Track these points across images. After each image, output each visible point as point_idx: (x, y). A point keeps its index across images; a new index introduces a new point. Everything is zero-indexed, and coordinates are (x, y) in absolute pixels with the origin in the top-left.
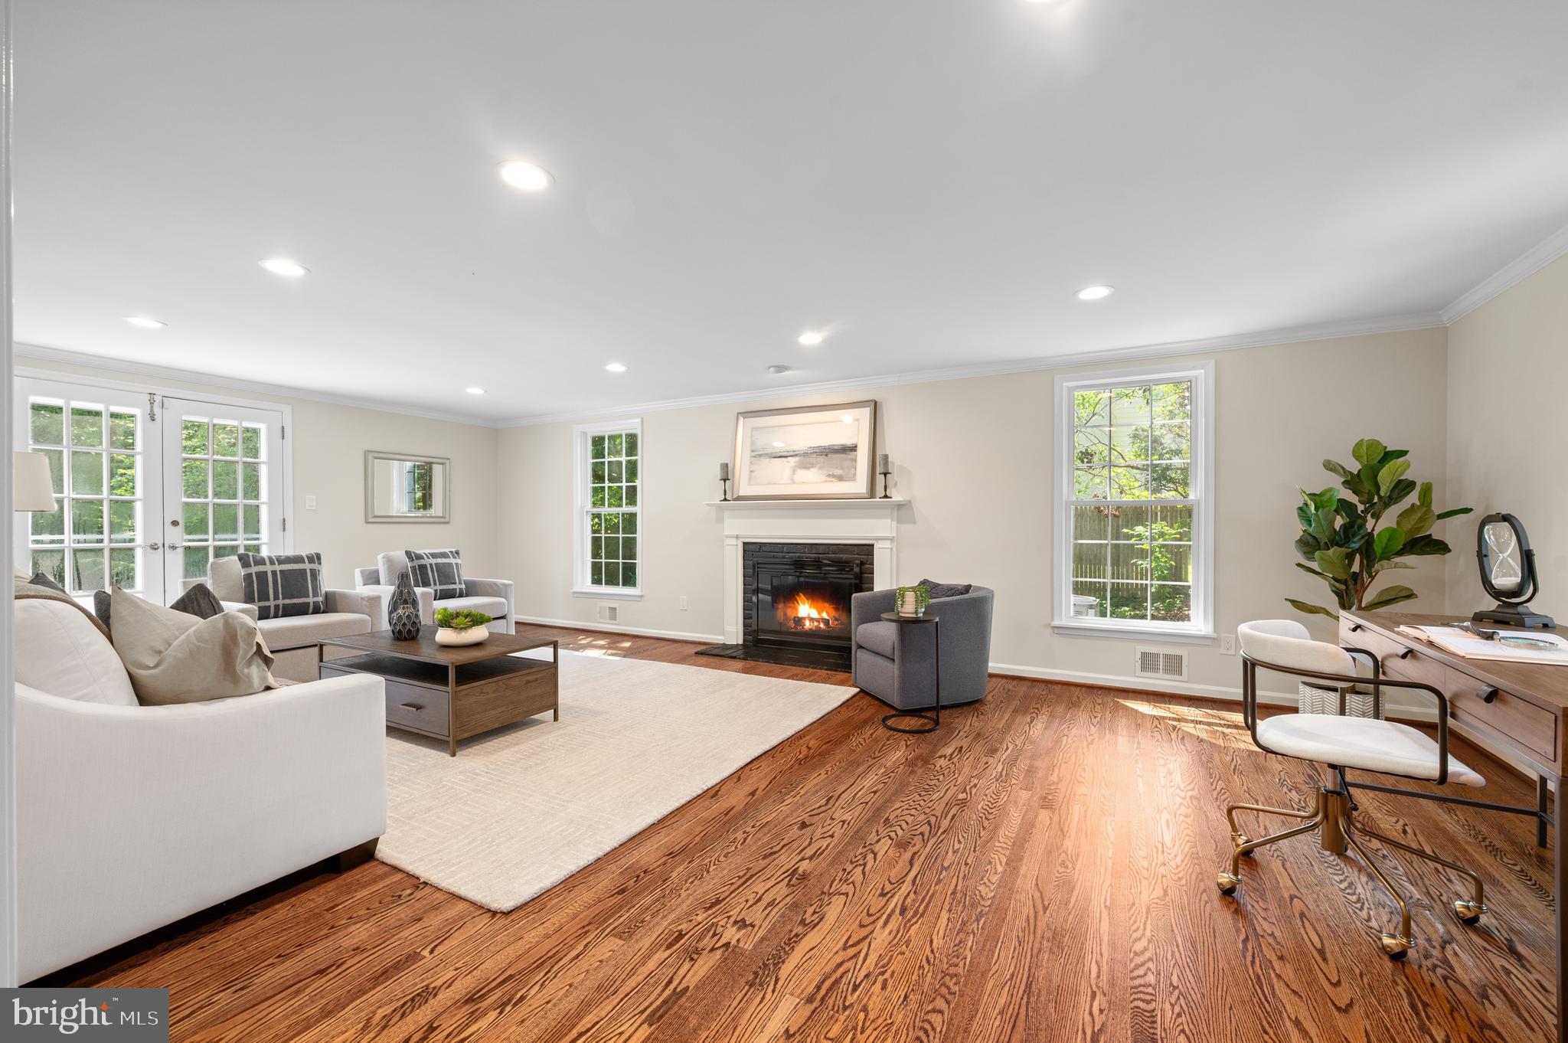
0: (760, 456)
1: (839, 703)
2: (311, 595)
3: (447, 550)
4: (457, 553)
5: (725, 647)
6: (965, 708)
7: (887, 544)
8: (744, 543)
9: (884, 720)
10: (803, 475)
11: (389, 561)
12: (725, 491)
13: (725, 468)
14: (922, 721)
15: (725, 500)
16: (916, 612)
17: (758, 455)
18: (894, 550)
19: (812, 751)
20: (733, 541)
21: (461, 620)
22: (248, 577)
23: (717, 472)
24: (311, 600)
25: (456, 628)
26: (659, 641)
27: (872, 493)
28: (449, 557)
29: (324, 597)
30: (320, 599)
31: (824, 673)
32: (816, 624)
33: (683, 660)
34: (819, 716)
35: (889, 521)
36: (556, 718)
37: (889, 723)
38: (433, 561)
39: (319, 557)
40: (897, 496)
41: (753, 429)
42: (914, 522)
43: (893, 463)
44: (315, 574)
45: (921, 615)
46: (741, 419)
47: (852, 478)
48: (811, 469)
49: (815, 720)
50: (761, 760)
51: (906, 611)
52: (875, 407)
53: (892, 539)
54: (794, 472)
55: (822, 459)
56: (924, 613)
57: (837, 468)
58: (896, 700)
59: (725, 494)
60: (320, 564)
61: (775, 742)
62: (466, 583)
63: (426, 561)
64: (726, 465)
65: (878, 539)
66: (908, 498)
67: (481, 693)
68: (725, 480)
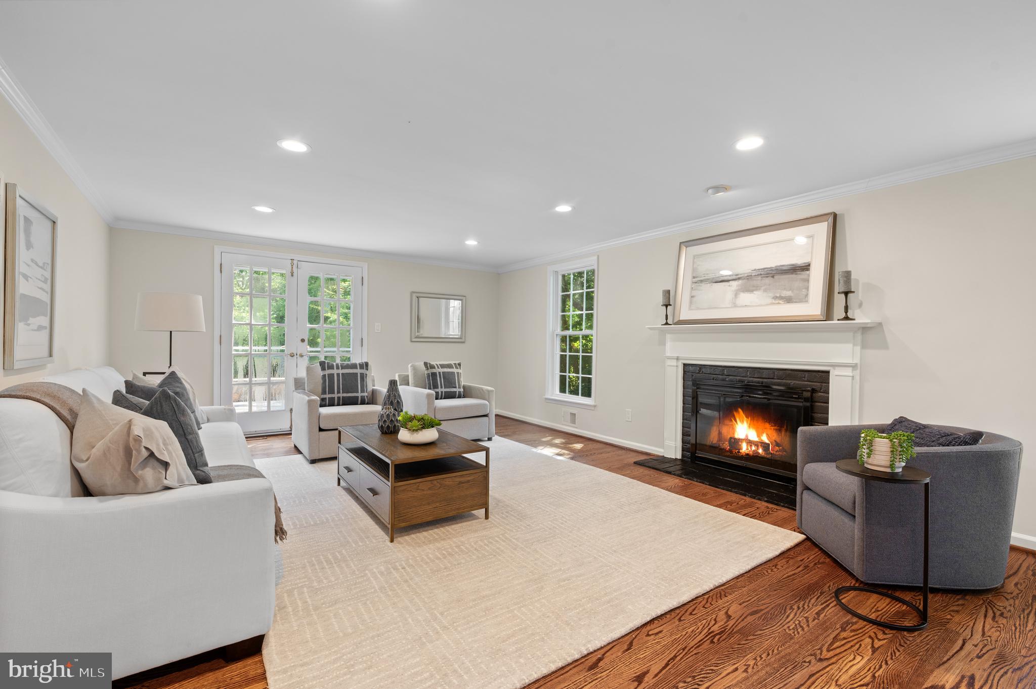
0: (701, 281)
1: (777, 553)
2: (360, 391)
3: (452, 362)
4: (459, 364)
5: (663, 460)
6: (967, 597)
7: (848, 372)
8: (684, 364)
9: (838, 593)
10: (746, 298)
11: (415, 368)
12: (667, 316)
13: (667, 295)
14: (897, 607)
15: (667, 324)
16: (892, 466)
17: (698, 281)
18: (857, 378)
19: (731, 623)
20: (674, 363)
21: (415, 423)
22: (324, 376)
23: (660, 299)
24: (359, 394)
25: (410, 430)
26: (608, 446)
27: (828, 313)
28: (453, 368)
29: (371, 393)
30: (365, 394)
31: (762, 505)
32: (754, 448)
33: (620, 469)
34: (749, 567)
35: (851, 345)
36: (487, 517)
37: (846, 598)
38: (442, 370)
39: (367, 364)
40: (861, 317)
41: (695, 257)
42: (884, 346)
43: (857, 281)
44: (363, 377)
45: (900, 470)
46: (684, 249)
47: (804, 299)
48: (755, 292)
49: (742, 572)
50: (665, 620)
51: (875, 462)
52: (835, 219)
53: (854, 367)
54: (736, 295)
55: (768, 281)
56: (904, 468)
57: (785, 289)
58: (856, 567)
59: (667, 319)
60: (367, 370)
61: (685, 598)
62: (464, 387)
63: (436, 370)
64: (669, 292)
65: (835, 366)
66: (878, 320)
67: (418, 489)
68: (667, 306)
